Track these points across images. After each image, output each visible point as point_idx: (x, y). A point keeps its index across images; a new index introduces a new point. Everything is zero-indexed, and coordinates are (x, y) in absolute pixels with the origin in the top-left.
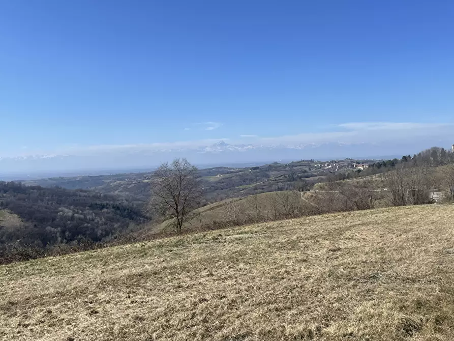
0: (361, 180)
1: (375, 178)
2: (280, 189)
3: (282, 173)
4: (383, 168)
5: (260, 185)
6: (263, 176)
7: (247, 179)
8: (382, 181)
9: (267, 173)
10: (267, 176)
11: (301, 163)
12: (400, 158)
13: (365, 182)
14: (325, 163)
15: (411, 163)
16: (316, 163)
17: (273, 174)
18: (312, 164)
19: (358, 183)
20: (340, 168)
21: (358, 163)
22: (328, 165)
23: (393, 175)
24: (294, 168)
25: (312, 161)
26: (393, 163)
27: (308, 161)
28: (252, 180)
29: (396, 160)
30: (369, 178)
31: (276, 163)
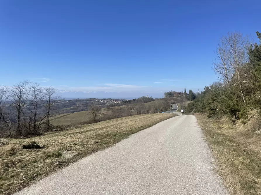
0: (119, 107)
1: (124, 106)
2: (82, 110)
3: (83, 103)
4: (126, 103)
5: (73, 108)
6: (73, 104)
7: (66, 105)
8: (127, 108)
9: (75, 103)
10: (75, 104)
11: (90, 99)
12: (132, 99)
13: (121, 108)
14: (100, 100)
15: (136, 102)
16: (97, 100)
17: (78, 104)
18: (95, 100)
19: (118, 108)
20: (107, 102)
21: (114, 100)
22: (102, 101)
23: (130, 105)
24: (88, 101)
25: (95, 99)
26: (130, 101)
27: (93, 99)
28: (68, 106)
29: (131, 100)
30: (122, 106)
31: (79, 99)
